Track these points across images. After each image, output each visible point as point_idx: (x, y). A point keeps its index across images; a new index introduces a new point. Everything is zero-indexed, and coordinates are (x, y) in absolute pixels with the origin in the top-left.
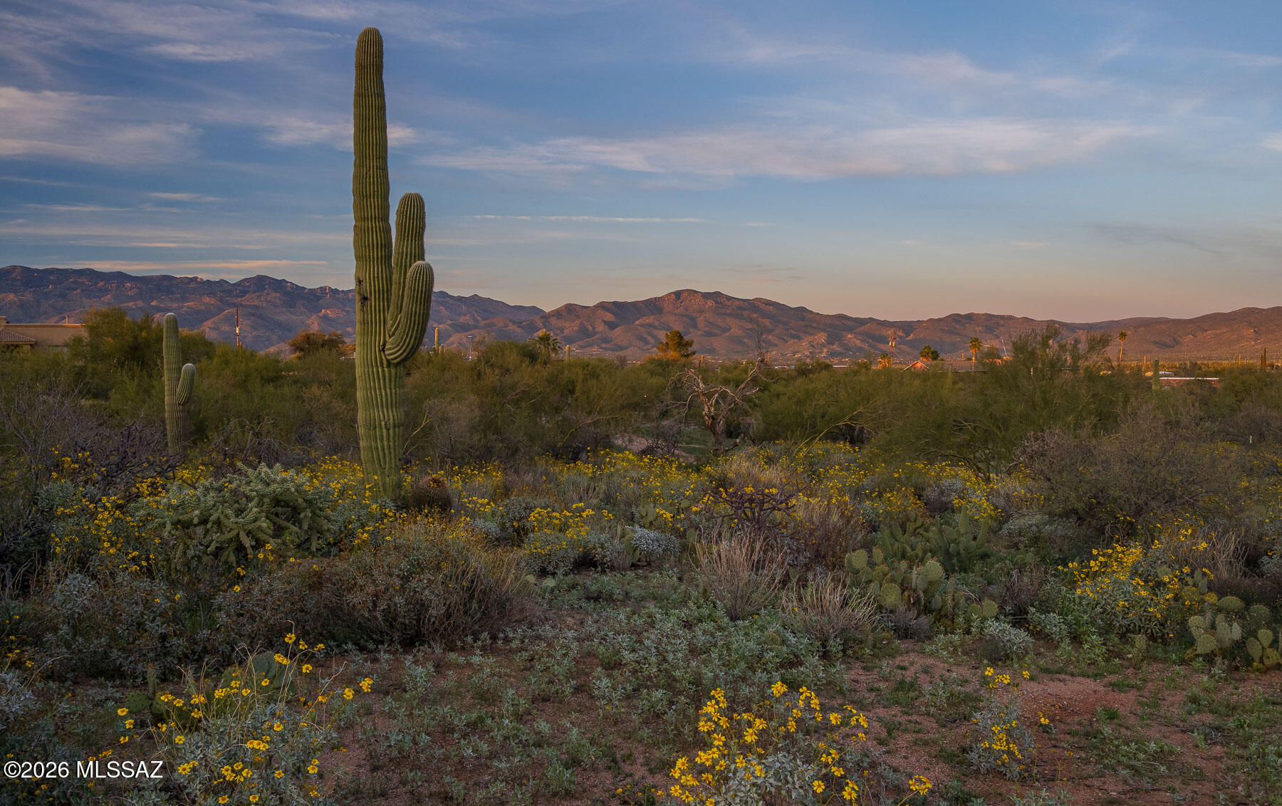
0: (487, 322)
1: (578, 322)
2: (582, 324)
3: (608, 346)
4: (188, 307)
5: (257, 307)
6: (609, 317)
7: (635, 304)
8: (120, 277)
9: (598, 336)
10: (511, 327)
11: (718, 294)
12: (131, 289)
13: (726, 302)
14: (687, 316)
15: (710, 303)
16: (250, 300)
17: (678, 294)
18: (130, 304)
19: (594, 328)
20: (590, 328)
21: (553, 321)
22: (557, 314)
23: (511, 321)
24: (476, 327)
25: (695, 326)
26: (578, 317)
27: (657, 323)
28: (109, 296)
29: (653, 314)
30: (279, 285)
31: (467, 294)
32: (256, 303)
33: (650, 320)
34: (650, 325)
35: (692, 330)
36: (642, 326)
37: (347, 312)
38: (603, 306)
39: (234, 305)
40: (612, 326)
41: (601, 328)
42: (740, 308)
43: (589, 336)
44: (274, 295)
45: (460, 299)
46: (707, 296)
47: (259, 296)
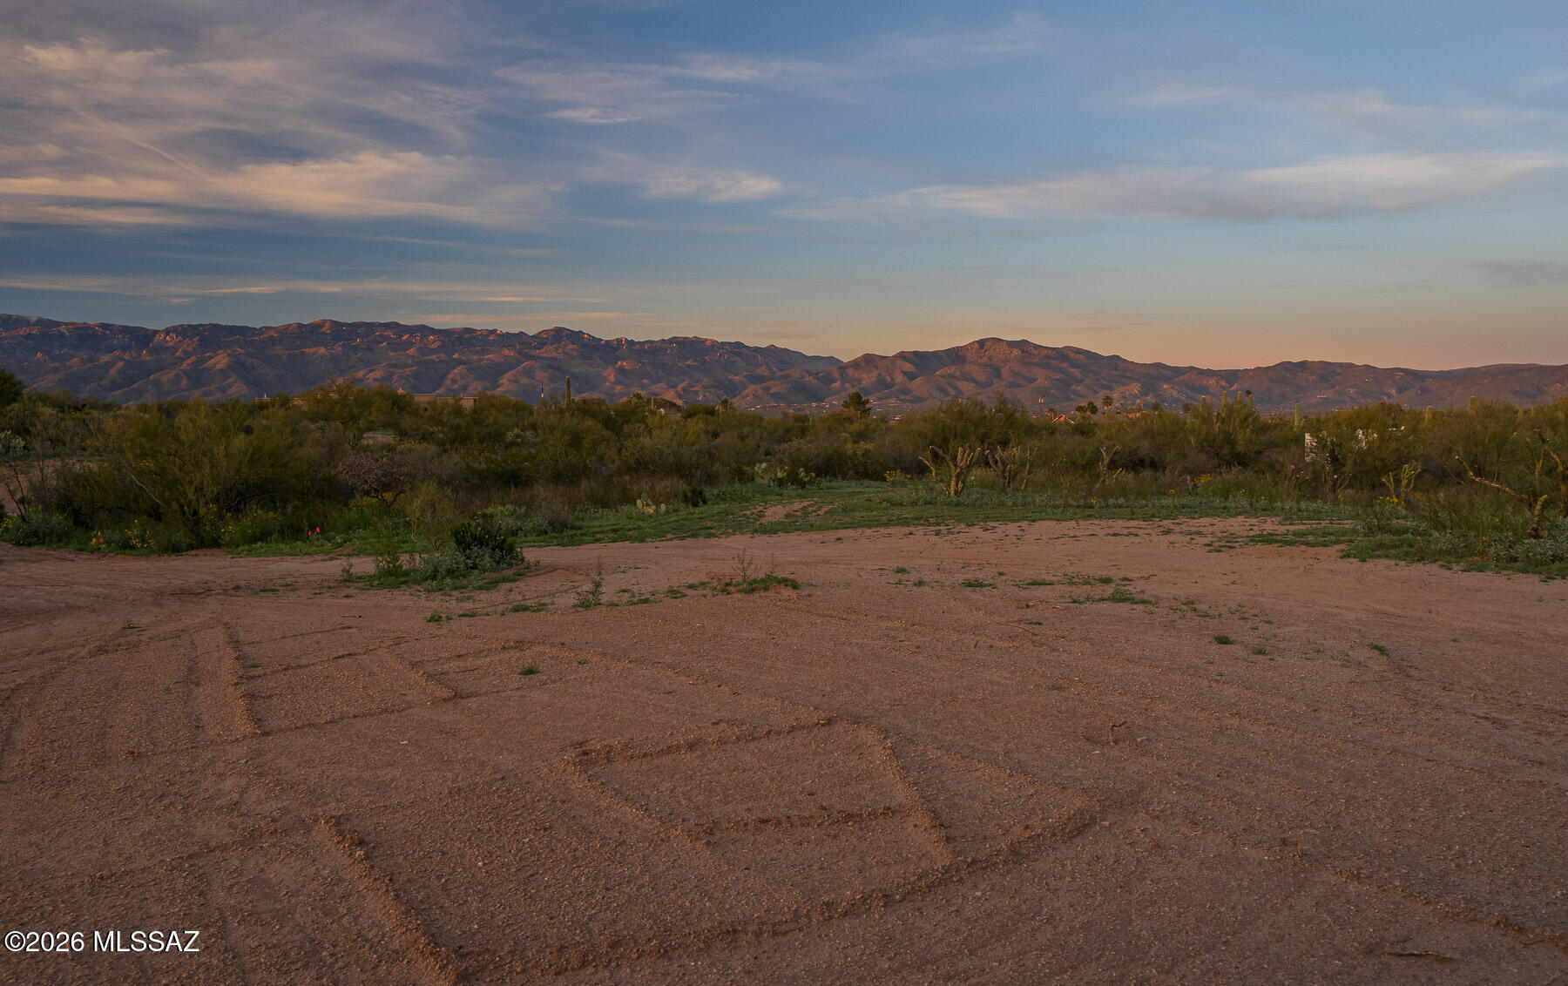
0: (783, 373)
1: (875, 373)
2: (880, 374)
3: (908, 398)
4: (488, 359)
5: (555, 359)
6: (909, 367)
7: (936, 354)
8: (424, 330)
9: (896, 387)
10: (808, 378)
11: (1024, 342)
12: (434, 341)
13: (1033, 351)
14: (990, 365)
15: (1016, 352)
16: (548, 352)
17: (982, 343)
18: (434, 357)
19: (892, 379)
20: (889, 379)
21: (850, 372)
22: (855, 364)
23: (809, 373)
24: (772, 379)
25: (999, 377)
26: (877, 368)
27: (958, 373)
28: (413, 349)
29: (955, 364)
30: (576, 336)
31: (764, 344)
32: (554, 355)
33: (950, 370)
34: (951, 376)
35: (995, 381)
36: (942, 376)
37: (643, 363)
38: (902, 356)
39: (532, 357)
40: (911, 377)
41: (899, 378)
42: (1047, 357)
43: (887, 386)
44: (571, 346)
45: (757, 349)
46: (1012, 344)
47: (557, 349)
